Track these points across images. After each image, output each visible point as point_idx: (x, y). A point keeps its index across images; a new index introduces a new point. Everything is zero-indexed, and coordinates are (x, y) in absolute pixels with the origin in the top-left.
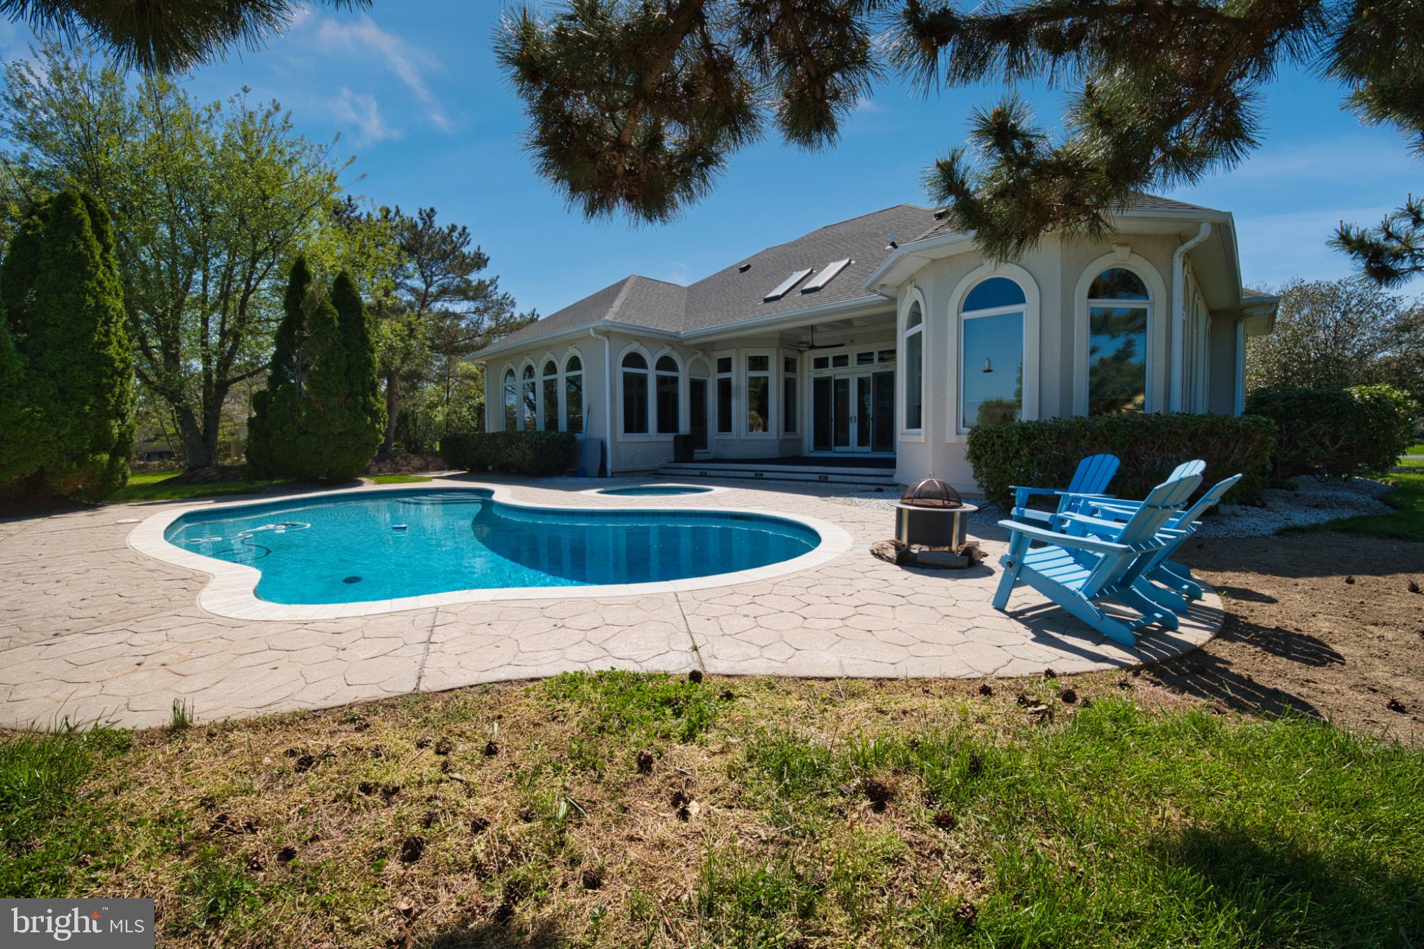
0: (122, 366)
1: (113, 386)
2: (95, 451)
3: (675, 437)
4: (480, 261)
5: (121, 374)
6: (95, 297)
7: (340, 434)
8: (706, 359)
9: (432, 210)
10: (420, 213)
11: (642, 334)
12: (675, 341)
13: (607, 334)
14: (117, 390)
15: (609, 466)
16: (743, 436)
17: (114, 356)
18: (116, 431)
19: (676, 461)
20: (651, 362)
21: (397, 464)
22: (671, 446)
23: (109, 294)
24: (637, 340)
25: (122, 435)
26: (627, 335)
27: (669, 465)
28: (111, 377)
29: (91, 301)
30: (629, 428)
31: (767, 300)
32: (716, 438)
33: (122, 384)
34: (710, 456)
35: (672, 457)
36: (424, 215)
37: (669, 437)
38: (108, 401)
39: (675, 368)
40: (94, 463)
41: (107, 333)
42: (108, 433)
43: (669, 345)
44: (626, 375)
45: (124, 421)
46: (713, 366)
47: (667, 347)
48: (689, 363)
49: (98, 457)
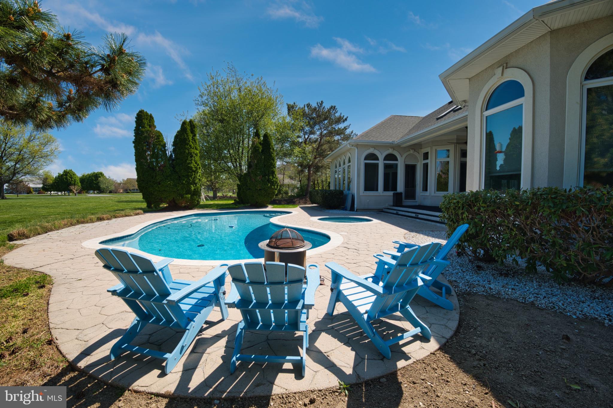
0: (195, 169)
1: (192, 175)
2: (187, 194)
3: (394, 194)
4: (340, 120)
5: (195, 172)
6: (188, 150)
7: (260, 190)
8: (416, 154)
9: (322, 102)
10: (317, 104)
11: (375, 144)
12: (393, 146)
13: (357, 146)
14: (193, 177)
15: (355, 206)
16: (433, 194)
17: (193, 167)
18: (193, 188)
19: (393, 206)
20: (381, 157)
21: (306, 200)
22: (392, 198)
23: (193, 149)
24: (372, 147)
25: (195, 189)
26: (367, 145)
27: (389, 207)
28: (192, 173)
29: (187, 151)
30: (367, 189)
31: (438, 119)
32: (421, 194)
33: (195, 174)
34: (417, 204)
35: (392, 203)
36: (319, 104)
37: (391, 193)
38: (190, 179)
39: (396, 159)
40: (186, 197)
41: (191, 160)
42: (190, 188)
43: (391, 148)
44: (366, 165)
45: (196, 186)
46: (420, 157)
47: (390, 149)
48: (405, 155)
49: (187, 196)
